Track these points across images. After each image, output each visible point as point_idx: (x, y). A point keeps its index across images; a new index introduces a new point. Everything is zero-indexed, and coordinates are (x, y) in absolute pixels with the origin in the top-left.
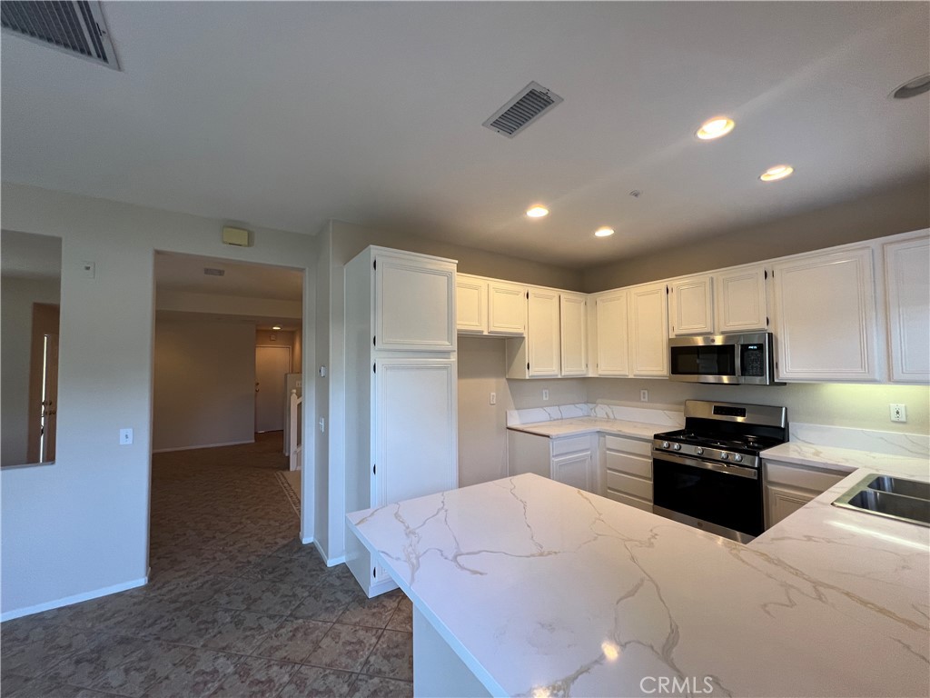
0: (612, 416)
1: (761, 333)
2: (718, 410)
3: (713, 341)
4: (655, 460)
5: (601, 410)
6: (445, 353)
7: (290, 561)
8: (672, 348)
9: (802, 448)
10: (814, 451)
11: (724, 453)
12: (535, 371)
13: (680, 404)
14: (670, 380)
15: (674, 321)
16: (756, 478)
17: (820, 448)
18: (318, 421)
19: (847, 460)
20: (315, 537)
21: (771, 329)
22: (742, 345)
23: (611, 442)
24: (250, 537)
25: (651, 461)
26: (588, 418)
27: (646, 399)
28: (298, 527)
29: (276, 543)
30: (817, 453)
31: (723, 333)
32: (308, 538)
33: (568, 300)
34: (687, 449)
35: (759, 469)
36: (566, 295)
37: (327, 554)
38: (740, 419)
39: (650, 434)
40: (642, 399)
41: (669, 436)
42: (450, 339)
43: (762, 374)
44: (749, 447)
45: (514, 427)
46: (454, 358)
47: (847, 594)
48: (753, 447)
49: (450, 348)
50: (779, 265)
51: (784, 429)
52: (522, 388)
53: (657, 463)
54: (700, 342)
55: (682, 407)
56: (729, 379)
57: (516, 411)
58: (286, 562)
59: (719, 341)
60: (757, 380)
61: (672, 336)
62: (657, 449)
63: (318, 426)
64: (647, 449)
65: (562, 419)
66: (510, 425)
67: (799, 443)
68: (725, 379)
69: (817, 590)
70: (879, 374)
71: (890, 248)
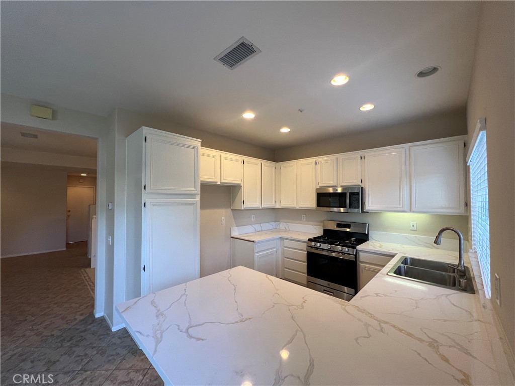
0: (287, 229)
1: (358, 186)
2: (339, 225)
3: (337, 190)
4: (308, 252)
5: (282, 225)
6: (193, 195)
7: (85, 331)
8: (318, 194)
9: (375, 244)
10: (379, 245)
11: (340, 248)
12: (247, 205)
13: (321, 222)
14: (316, 210)
15: (319, 180)
16: (354, 260)
17: (382, 243)
18: (107, 237)
19: (393, 249)
20: (104, 312)
21: (362, 185)
22: (350, 193)
23: (287, 243)
24: (55, 317)
25: (306, 253)
26: (275, 230)
27: (305, 220)
28: (93, 306)
29: (76, 319)
30: (381, 247)
31: (341, 186)
32: (99, 313)
33: (265, 166)
34: (324, 246)
35: (356, 255)
36: (265, 163)
37: (112, 323)
38: (348, 230)
39: (306, 239)
40: (303, 220)
41: (315, 240)
42: (195, 187)
43: (358, 208)
44: (352, 244)
45: (235, 236)
46: (198, 198)
47: (394, 326)
48: (353, 244)
49: (196, 192)
50: (369, 153)
51: (367, 234)
52: (240, 215)
53: (309, 254)
54: (331, 190)
55: (322, 224)
56: (344, 210)
57: (236, 228)
58: (81, 332)
59: (339, 190)
60: (356, 210)
61: (318, 187)
62: (309, 247)
63: (107, 241)
64: (304, 246)
65: (262, 231)
66: (232, 235)
67: (374, 241)
68: (342, 210)
69: (380, 325)
70: (406, 208)
71: (412, 149)
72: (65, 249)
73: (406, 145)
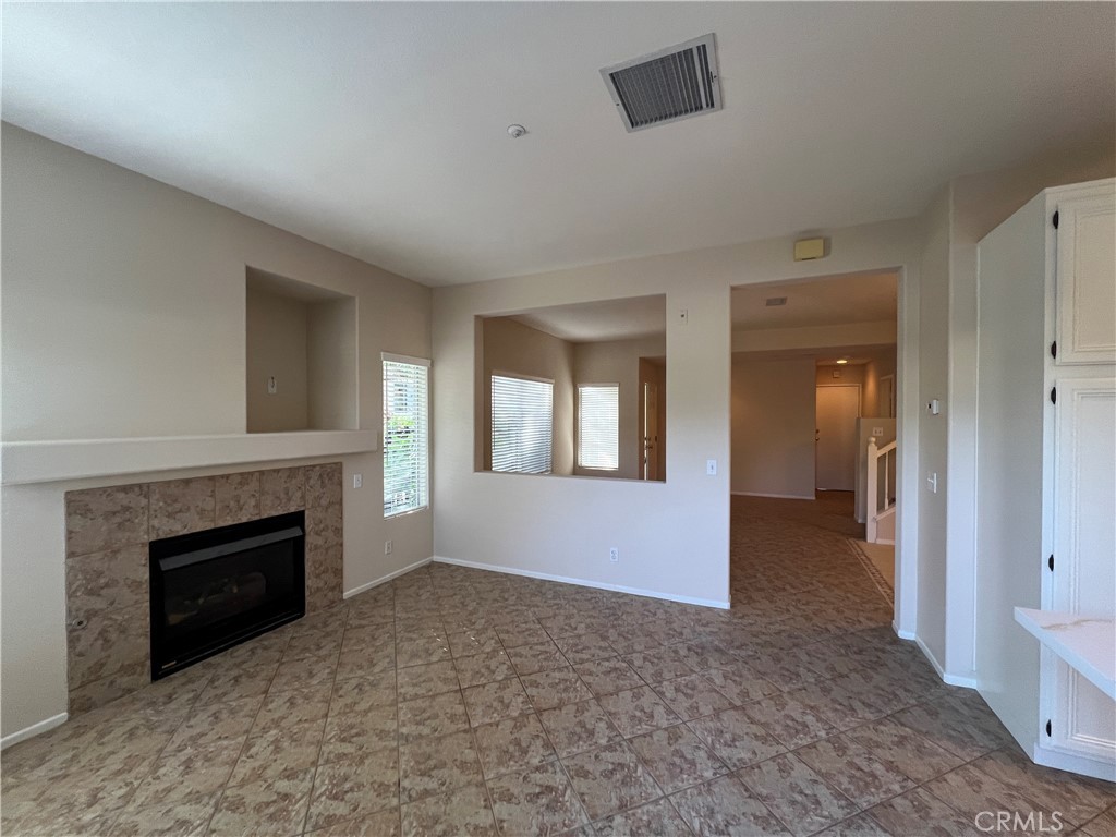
7: (883, 651)
18: (924, 477)
20: (919, 635)
24: (825, 603)
29: (860, 622)
32: (906, 633)
63: (924, 485)
72: (814, 498)
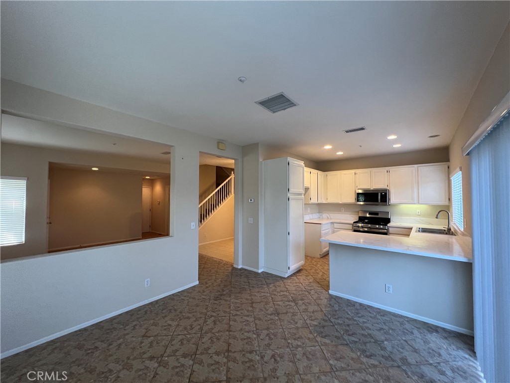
0: (329, 217)
1: (386, 189)
2: (370, 214)
4: (354, 230)
5: (325, 215)
6: (301, 194)
8: (357, 193)
11: (377, 226)
12: (312, 201)
13: (356, 212)
15: (357, 184)
18: (246, 220)
20: (243, 265)
21: (388, 188)
22: (380, 193)
35: (388, 230)
36: (320, 172)
38: (377, 216)
39: (352, 222)
40: (342, 211)
41: (356, 222)
43: (386, 202)
48: (384, 223)
50: (392, 169)
51: (390, 218)
61: (357, 189)
62: (355, 227)
64: (350, 227)
70: (416, 201)
71: (419, 168)
73: (416, 166)
